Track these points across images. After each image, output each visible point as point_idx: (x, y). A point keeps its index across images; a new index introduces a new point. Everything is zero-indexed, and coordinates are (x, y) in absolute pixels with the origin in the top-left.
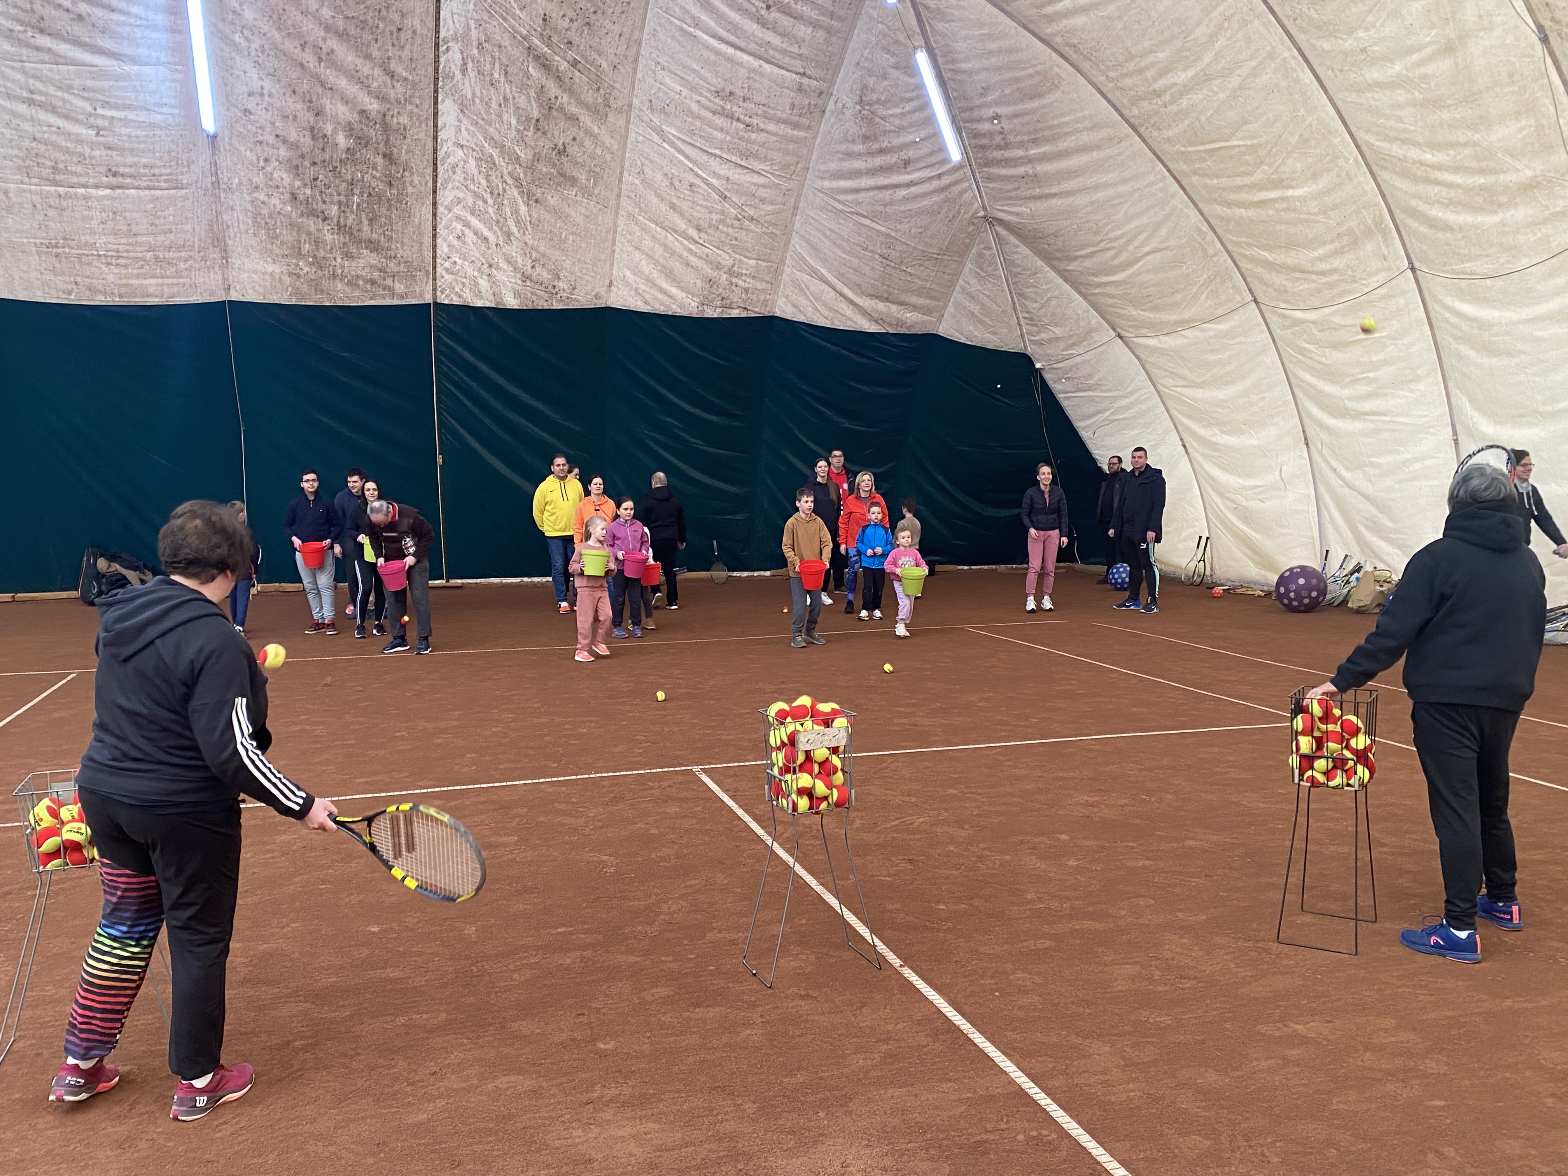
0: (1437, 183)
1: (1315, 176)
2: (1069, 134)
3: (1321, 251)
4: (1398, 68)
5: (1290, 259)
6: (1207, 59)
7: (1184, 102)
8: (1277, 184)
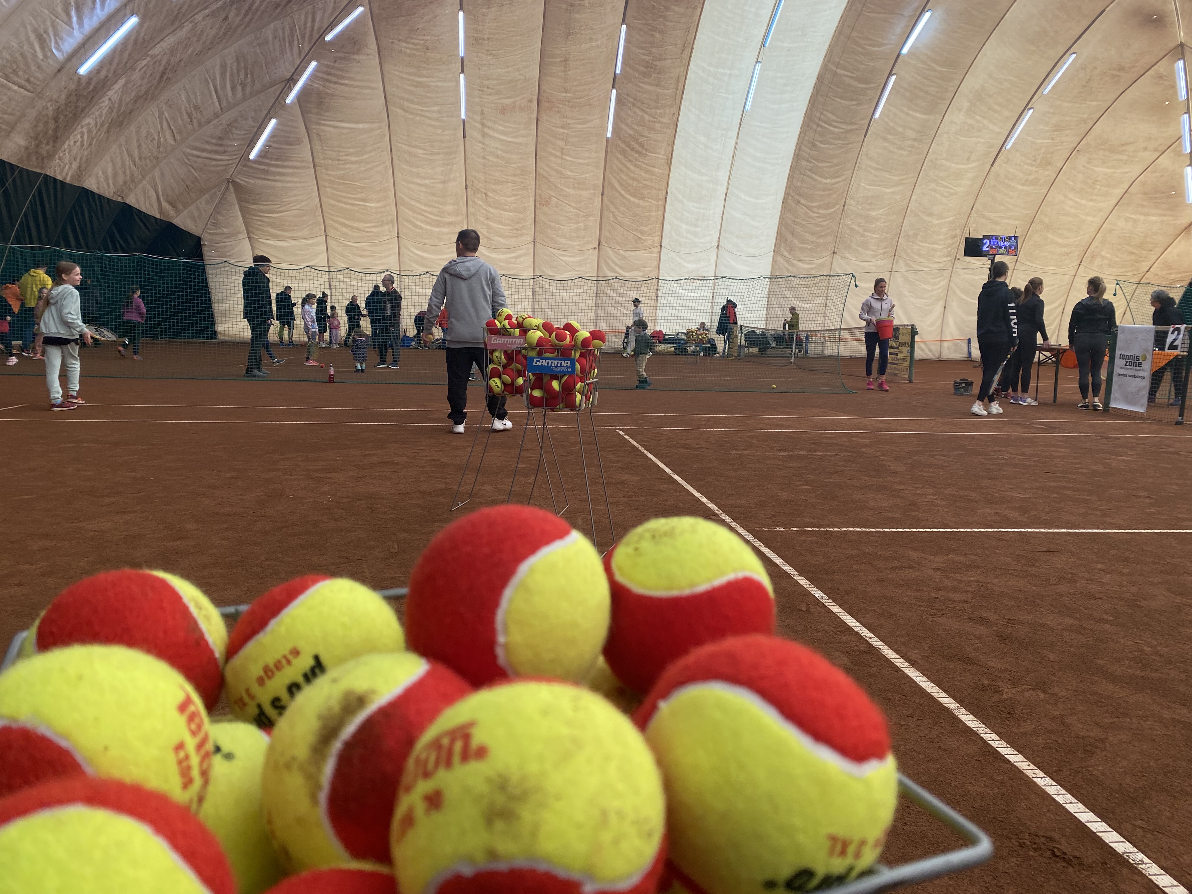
0: (423, 215)
1: (378, 201)
2: (292, 161)
3: (369, 225)
4: (427, 182)
5: (356, 225)
6: (365, 156)
7: (347, 166)
8: (363, 200)
